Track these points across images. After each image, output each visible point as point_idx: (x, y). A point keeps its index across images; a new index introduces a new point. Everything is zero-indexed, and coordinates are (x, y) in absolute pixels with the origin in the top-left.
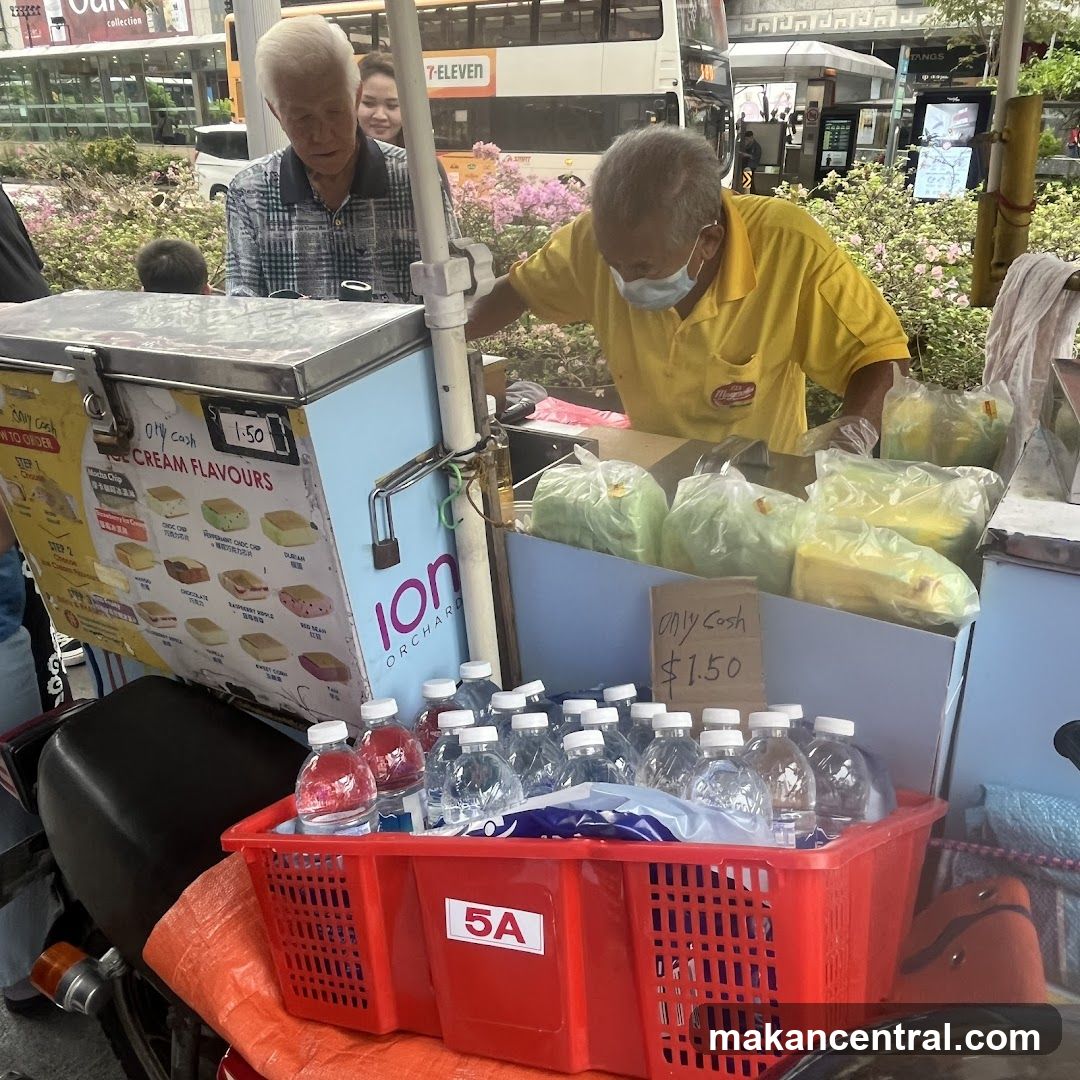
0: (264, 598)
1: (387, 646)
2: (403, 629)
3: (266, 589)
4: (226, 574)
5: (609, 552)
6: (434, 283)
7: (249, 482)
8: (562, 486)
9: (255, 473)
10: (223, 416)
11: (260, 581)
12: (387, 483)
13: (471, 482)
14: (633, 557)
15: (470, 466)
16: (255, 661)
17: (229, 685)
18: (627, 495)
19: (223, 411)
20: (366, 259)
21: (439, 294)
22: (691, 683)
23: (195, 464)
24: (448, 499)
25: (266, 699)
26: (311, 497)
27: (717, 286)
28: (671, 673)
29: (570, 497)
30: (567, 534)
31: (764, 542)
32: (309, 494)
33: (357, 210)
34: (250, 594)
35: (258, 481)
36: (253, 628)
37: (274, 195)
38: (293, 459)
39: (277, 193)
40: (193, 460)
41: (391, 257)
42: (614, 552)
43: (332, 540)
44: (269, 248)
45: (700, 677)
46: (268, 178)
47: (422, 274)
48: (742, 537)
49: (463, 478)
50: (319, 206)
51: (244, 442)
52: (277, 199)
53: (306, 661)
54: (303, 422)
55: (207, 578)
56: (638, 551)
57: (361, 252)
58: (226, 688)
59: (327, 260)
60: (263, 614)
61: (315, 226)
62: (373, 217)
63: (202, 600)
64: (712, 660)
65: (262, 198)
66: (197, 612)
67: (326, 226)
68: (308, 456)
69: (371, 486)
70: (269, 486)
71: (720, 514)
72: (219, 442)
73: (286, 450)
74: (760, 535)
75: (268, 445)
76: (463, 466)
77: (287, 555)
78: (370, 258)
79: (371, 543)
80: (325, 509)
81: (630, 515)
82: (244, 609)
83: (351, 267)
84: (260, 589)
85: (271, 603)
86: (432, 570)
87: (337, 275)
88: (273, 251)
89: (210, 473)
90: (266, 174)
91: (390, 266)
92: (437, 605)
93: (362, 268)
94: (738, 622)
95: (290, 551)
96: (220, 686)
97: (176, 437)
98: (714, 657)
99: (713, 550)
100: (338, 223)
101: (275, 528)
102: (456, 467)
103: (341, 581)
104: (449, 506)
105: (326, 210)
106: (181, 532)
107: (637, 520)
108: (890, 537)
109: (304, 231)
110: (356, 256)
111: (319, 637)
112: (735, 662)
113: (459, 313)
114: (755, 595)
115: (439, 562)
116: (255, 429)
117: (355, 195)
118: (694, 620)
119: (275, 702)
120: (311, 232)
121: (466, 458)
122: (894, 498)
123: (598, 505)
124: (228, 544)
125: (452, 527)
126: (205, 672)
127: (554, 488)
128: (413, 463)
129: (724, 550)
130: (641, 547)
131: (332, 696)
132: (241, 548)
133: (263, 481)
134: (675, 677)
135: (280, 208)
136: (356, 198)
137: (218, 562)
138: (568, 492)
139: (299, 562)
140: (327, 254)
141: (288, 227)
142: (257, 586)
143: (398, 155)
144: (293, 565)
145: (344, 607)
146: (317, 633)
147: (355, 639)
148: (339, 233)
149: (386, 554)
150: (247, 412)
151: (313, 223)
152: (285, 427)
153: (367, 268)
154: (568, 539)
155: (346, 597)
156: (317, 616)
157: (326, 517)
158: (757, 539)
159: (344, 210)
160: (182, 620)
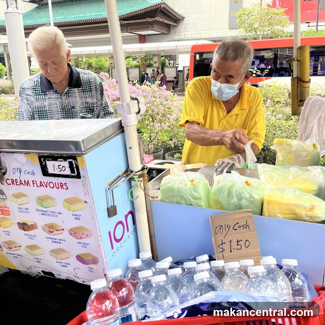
0: (62, 233)
1: (112, 248)
2: (118, 241)
3: (63, 230)
4: (45, 225)
5: (191, 205)
6: (126, 110)
7: (58, 187)
8: (171, 182)
9: (61, 183)
10: (47, 162)
11: (60, 227)
12: (112, 184)
13: (141, 182)
14: (201, 206)
15: (140, 176)
16: (56, 260)
17: (43, 271)
18: (197, 184)
19: (48, 160)
20: (75, 110)
21: (127, 114)
22: (231, 252)
23: (34, 182)
24: (131, 190)
25: (60, 275)
26: (86, 191)
27: (240, 103)
28: (222, 248)
29: (176, 187)
30: (175, 200)
31: (251, 196)
32: (85, 189)
33: (70, 93)
34: (55, 232)
35: (62, 186)
36: (56, 246)
37: (38, 89)
38: (78, 176)
39: (39, 88)
40: (33, 181)
41: (85, 109)
42: (193, 205)
43: (93, 207)
44: (38, 109)
45: (234, 249)
46: (36, 83)
47: (121, 107)
48: (242, 195)
49: (138, 181)
50: (56, 92)
51: (57, 172)
52: (39, 91)
53: (79, 258)
54: (83, 162)
55: (36, 228)
56: (203, 204)
57: (73, 108)
58: (41, 273)
59: (61, 111)
60: (61, 240)
61: (55, 100)
62: (77, 95)
63: (33, 237)
64: (238, 242)
65: (34, 91)
66: (31, 242)
67: (59, 99)
68: (85, 175)
69: (106, 185)
70: (67, 188)
71: (233, 187)
72: (45, 172)
73: (75, 173)
74: (249, 194)
75: (68, 172)
76: (137, 176)
77: (73, 215)
78: (77, 110)
79: (107, 208)
80: (91, 195)
81: (199, 190)
82: (52, 239)
83: (70, 113)
84: (60, 230)
85: (65, 235)
86: (126, 217)
87: (65, 116)
88: (39, 110)
89: (40, 185)
90: (35, 82)
91: (85, 112)
92: (128, 231)
93: (74, 113)
94: (246, 226)
95: (74, 213)
96: (39, 273)
97: (26, 172)
98: (239, 241)
99: (232, 201)
100: (63, 98)
101: (68, 205)
102: (135, 177)
103: (97, 222)
104: (132, 193)
105: (59, 93)
106: (26, 210)
107: (201, 192)
108: (295, 191)
109: (51, 101)
110: (71, 109)
111: (86, 247)
112: (247, 241)
113: (135, 120)
114: (252, 216)
115: (128, 214)
116: (62, 166)
117: (70, 88)
118: (229, 227)
119: (63, 276)
120: (54, 102)
121: (138, 173)
122: (291, 178)
123: (187, 188)
124: (47, 213)
125: (132, 200)
126: (32, 268)
127: (169, 183)
128: (119, 176)
129: (237, 200)
130: (204, 202)
131: (90, 271)
132: (53, 214)
133: (64, 187)
134: (224, 250)
135: (41, 94)
136: (70, 89)
137: (41, 221)
138: (174, 184)
139: (79, 217)
140: (60, 109)
141: (44, 101)
142: (59, 229)
143: (84, 72)
144: (76, 218)
145: (97, 234)
146: (85, 245)
147: (102, 246)
148: (64, 101)
149: (112, 212)
150: (59, 160)
151: (53, 98)
152: (76, 164)
153: (76, 113)
154: (175, 202)
155: (98, 229)
156: (85, 238)
157: (92, 198)
158: (249, 196)
159: (66, 93)
160: (23, 247)
